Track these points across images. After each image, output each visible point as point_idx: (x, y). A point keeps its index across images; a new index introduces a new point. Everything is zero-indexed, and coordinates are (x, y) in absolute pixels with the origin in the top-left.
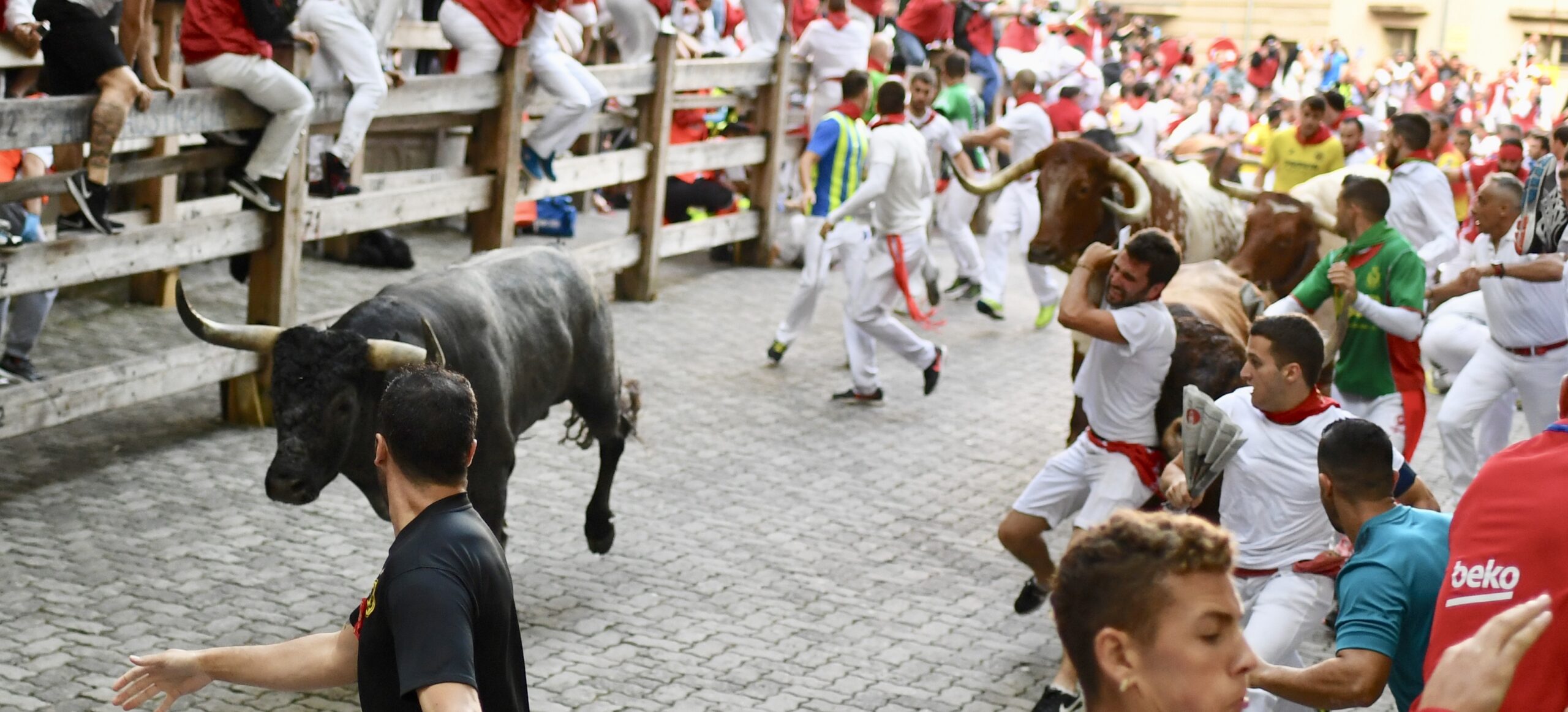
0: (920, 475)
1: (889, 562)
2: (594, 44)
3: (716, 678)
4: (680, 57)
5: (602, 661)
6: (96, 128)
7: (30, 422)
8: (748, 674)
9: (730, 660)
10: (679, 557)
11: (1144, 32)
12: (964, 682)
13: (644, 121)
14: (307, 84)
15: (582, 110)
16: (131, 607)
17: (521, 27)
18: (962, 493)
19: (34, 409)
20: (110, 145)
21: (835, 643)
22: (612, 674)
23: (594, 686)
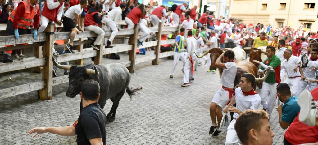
0: (201, 93)
1: (195, 107)
2: (149, 24)
3: (168, 124)
4: (163, 26)
5: (149, 121)
6: (71, 37)
7: (60, 83)
8: (173, 124)
9: (170, 122)
10: (162, 105)
11: (238, 22)
13: (157, 36)
14: (104, 30)
15: (147, 35)
16: (76, 111)
17: (138, 21)
18: (207, 96)
19: (61, 81)
20: (73, 39)
21: (187, 120)
22: (151, 123)
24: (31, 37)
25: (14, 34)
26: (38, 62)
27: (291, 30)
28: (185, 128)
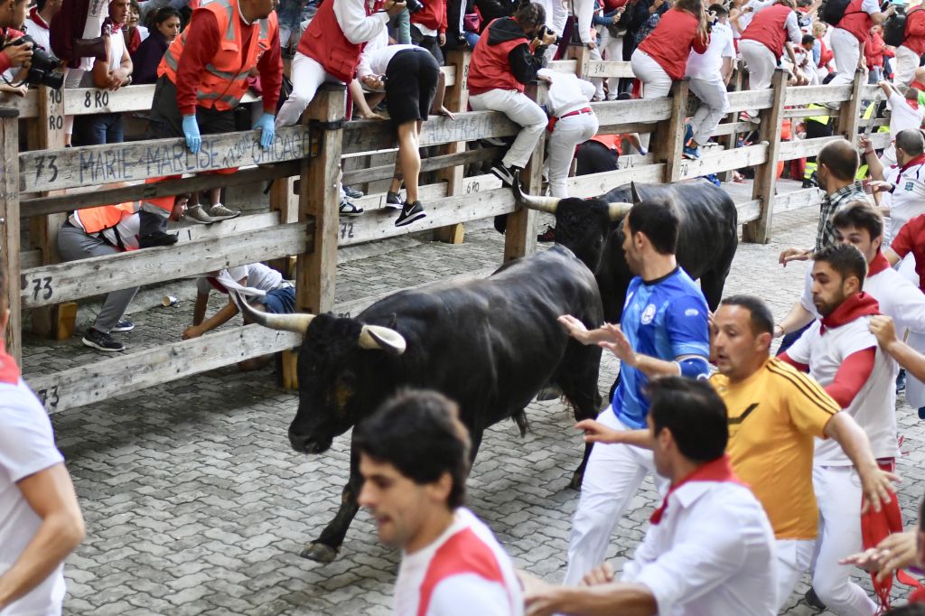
13: (764, 126)
24: (251, 143)
25: (180, 133)
26: (279, 241)
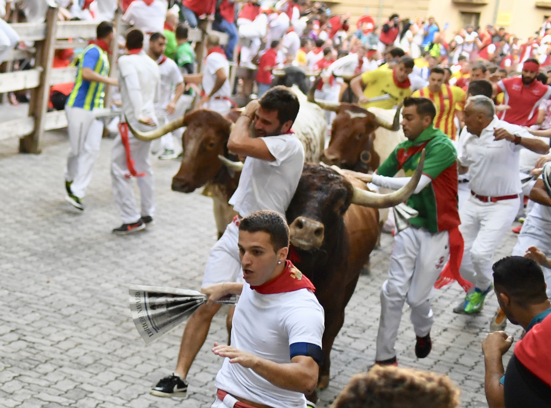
0: (186, 254)
2: (12, 12)
3: (71, 361)
4: (59, 20)
5: (8, 349)
8: (88, 360)
9: (79, 352)
10: (52, 294)
11: (320, 11)
12: (209, 369)
13: (38, 55)
15: (5, 47)
21: (137, 345)
22: (14, 356)
23: (3, 362)
27: (508, 42)
28: (133, 374)
